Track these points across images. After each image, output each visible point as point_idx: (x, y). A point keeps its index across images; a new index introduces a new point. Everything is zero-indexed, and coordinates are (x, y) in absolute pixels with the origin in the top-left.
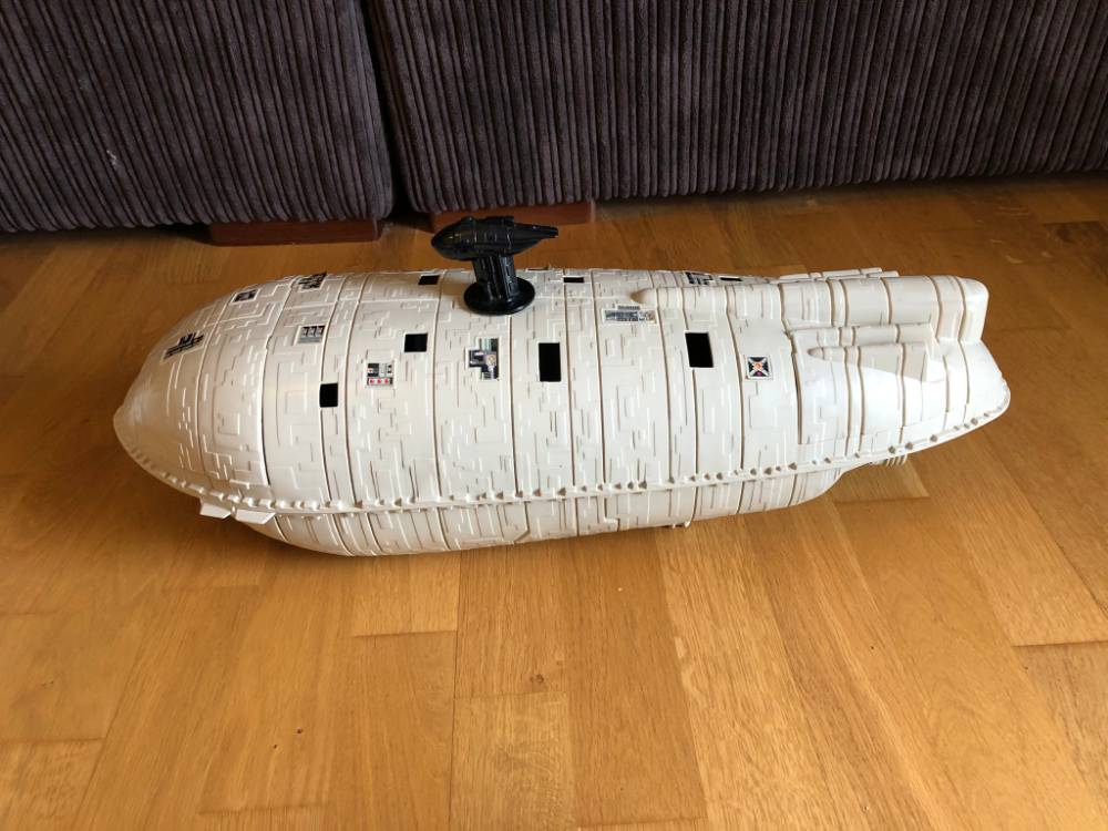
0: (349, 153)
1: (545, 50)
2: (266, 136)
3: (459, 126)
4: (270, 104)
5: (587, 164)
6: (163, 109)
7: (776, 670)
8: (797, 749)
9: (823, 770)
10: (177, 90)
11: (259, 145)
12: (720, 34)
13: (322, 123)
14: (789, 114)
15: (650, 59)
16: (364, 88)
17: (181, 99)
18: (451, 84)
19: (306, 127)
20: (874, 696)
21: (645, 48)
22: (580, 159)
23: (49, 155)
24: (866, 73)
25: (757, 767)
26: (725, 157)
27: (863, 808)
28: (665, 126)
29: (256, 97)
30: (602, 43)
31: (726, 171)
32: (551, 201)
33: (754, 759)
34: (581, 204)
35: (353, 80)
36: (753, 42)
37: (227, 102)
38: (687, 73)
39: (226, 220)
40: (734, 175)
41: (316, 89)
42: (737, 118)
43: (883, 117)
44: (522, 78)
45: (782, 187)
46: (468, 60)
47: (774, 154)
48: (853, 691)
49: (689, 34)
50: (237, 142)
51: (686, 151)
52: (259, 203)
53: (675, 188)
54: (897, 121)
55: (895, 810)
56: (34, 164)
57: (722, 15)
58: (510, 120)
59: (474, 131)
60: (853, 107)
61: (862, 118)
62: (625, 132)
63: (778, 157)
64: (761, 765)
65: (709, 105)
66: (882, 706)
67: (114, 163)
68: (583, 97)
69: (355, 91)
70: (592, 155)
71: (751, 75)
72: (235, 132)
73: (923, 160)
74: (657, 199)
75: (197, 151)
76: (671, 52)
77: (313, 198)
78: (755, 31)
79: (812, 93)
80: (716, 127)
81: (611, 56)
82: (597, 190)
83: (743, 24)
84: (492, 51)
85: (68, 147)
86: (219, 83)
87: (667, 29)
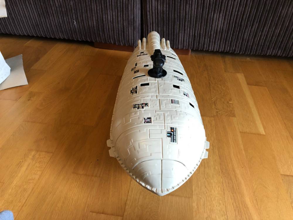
0: (131, 29)
1: (185, 9)
2: (112, 22)
3: (159, 25)
4: (114, 13)
5: (191, 40)
6: (88, 12)
7: (217, 168)
8: (218, 187)
9: (224, 193)
10: (93, 7)
11: (110, 24)
12: (231, 10)
13: (126, 21)
14: (246, 34)
15: (211, 15)
16: (138, 13)
17: (93, 10)
18: (159, 14)
19: (122, 21)
20: (241, 179)
21: (210, 11)
22: (189, 38)
23: (60, 20)
24: (269, 25)
25: (207, 189)
26: (227, 43)
27: (233, 204)
28: (212, 32)
29: (111, 11)
30: (199, 9)
31: (227, 46)
32: (180, 48)
33: (207, 187)
34: (187, 50)
35: (135, 10)
36: (239, 13)
37: (104, 12)
38: (220, 19)
39: (98, 41)
40: (229, 48)
41: (126, 11)
42: (232, 33)
43: (272, 38)
44: (178, 15)
45: (241, 53)
46: (165, 9)
47: (240, 44)
48: (235, 177)
49: (223, 9)
50: (105, 22)
51: (217, 40)
52: (107, 38)
53: (213, 49)
54: (276, 40)
55: (241, 205)
56: (56, 21)
57: (232, 5)
58: (173, 26)
59: (163, 27)
60: (264, 34)
61: (266, 37)
62: (202, 33)
63: (241, 45)
64: (208, 189)
65: (225, 29)
66: (243, 182)
67: (75, 24)
68: (192, 22)
69: (135, 13)
70: (192, 37)
71: (237, 22)
72: (104, 20)
73: (281, 51)
74: (207, 52)
75: (95, 23)
76: (217, 13)
77: (120, 39)
78: (240, 10)
79: (253, 29)
80: (226, 34)
81: (201, 12)
82: (192, 47)
83: (237, 8)
84: (171, 7)
85: (65, 18)
86: (103, 7)
87: (217, 7)
